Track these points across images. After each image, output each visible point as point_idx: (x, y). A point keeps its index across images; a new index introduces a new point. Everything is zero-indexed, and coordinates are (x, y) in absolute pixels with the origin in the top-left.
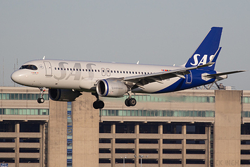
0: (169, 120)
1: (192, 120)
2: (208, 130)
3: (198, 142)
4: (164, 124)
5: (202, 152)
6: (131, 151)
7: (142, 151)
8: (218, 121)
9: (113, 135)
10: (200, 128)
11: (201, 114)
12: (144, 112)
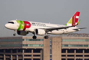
0: (86, 48)
9: (67, 54)
12: (77, 45)
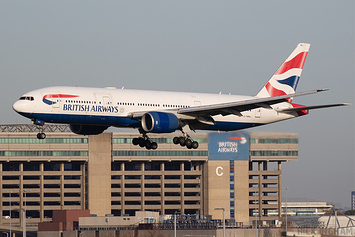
0: (49, 159)
1: (69, 159)
2: (83, 167)
3: (74, 178)
4: (45, 163)
5: (78, 186)
6: (17, 186)
7: (25, 186)
8: (91, 160)
10: (76, 165)
11: (77, 153)
12: (27, 153)
